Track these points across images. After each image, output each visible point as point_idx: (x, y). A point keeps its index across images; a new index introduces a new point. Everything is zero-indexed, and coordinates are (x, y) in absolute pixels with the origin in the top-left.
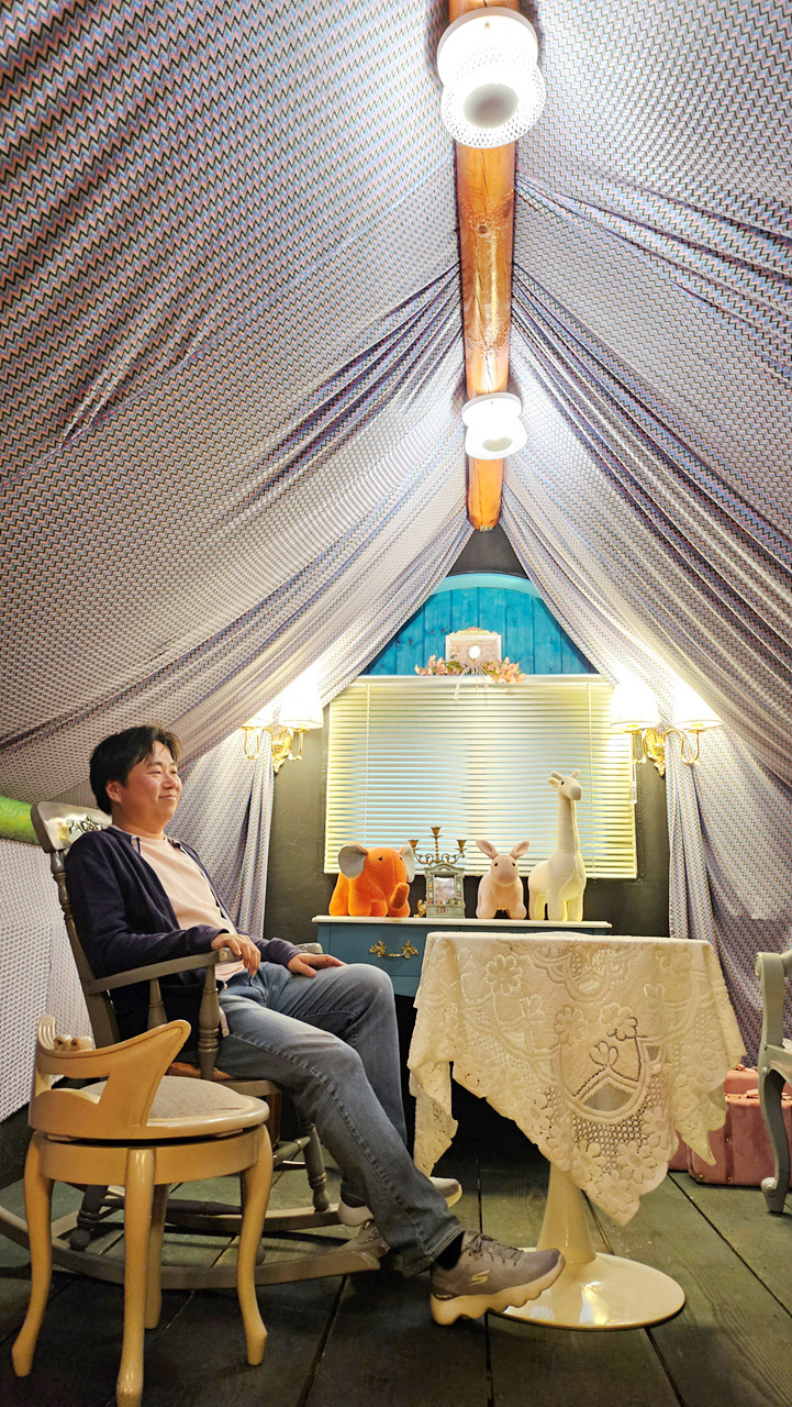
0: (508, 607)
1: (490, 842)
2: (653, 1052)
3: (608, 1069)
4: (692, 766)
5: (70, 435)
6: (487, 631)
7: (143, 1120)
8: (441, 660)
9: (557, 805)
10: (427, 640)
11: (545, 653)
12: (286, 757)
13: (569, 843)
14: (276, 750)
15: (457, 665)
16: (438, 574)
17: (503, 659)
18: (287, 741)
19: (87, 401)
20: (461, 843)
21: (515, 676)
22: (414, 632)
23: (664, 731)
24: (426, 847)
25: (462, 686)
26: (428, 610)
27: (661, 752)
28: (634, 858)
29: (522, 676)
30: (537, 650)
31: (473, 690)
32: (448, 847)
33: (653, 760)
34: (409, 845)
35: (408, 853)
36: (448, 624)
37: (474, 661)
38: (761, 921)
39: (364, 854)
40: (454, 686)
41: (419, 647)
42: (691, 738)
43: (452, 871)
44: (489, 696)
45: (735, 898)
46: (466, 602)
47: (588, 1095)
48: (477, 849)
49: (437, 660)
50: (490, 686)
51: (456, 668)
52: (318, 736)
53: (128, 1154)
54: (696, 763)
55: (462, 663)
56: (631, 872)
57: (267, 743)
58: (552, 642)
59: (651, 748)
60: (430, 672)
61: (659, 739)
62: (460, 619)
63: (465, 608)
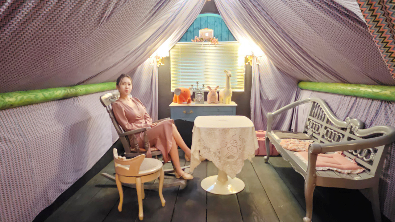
0: (215, 22)
1: (210, 87)
2: (240, 149)
3: (231, 152)
4: (258, 65)
5: (101, 24)
6: (210, 29)
7: (138, 173)
8: (198, 38)
9: (226, 78)
10: (194, 31)
11: (225, 35)
12: (160, 63)
13: (228, 86)
14: (158, 62)
15: (202, 39)
16: (197, 14)
17: (214, 37)
18: (160, 60)
19: (104, 17)
20: (203, 85)
21: (217, 42)
22: (192, 29)
23: (252, 56)
24: (195, 86)
25: (204, 45)
26: (194, 23)
27: (251, 61)
28: (244, 87)
29: (218, 42)
30: (223, 34)
31: (206, 46)
32: (200, 86)
33: (249, 63)
34: (191, 86)
35: (191, 89)
36: (200, 26)
37: (207, 37)
38: (271, 100)
39: (180, 90)
40: (201, 45)
41: (193, 33)
42: (259, 59)
43: (201, 93)
44: (210, 47)
45: (266, 95)
46: (204, 21)
47: (227, 156)
48: (207, 88)
49: (197, 37)
50: (210, 44)
51: (202, 40)
52: (168, 59)
53: (136, 179)
54: (260, 64)
55: (203, 38)
56: (243, 90)
57: (155, 60)
58: (226, 31)
59: (249, 60)
60: (195, 41)
61: (251, 57)
62: (203, 25)
63: (204, 22)
